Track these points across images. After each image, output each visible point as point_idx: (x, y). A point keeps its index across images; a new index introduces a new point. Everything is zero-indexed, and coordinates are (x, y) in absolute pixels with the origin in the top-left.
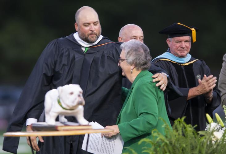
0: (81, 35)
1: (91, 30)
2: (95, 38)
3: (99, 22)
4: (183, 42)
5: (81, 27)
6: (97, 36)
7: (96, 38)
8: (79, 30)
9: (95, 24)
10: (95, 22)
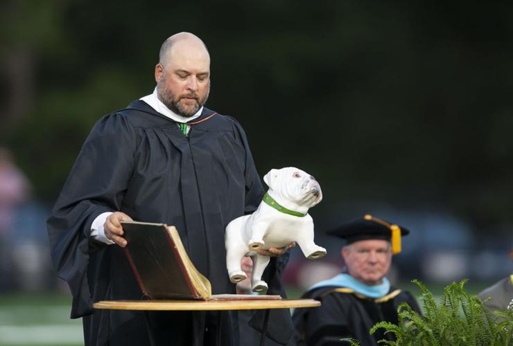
0: (165, 94)
1: (191, 87)
2: (193, 106)
3: (209, 75)
4: (373, 253)
5: (168, 75)
6: (198, 102)
7: (196, 107)
8: (164, 81)
9: (200, 76)
10: (202, 74)
